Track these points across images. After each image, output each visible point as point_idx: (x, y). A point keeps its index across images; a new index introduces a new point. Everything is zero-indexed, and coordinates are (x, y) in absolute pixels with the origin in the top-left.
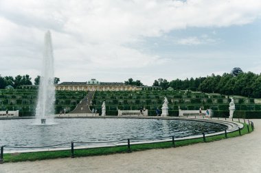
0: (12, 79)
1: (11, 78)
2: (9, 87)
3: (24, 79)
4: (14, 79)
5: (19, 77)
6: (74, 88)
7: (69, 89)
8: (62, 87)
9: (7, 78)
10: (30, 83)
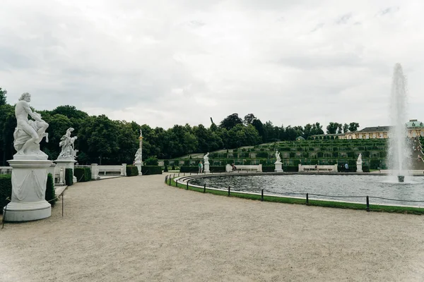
0: (302, 129)
1: (300, 128)
2: (299, 139)
3: (315, 128)
4: (304, 129)
5: (308, 126)
6: (381, 135)
7: (374, 136)
8: (364, 135)
9: (296, 128)
10: (322, 133)
